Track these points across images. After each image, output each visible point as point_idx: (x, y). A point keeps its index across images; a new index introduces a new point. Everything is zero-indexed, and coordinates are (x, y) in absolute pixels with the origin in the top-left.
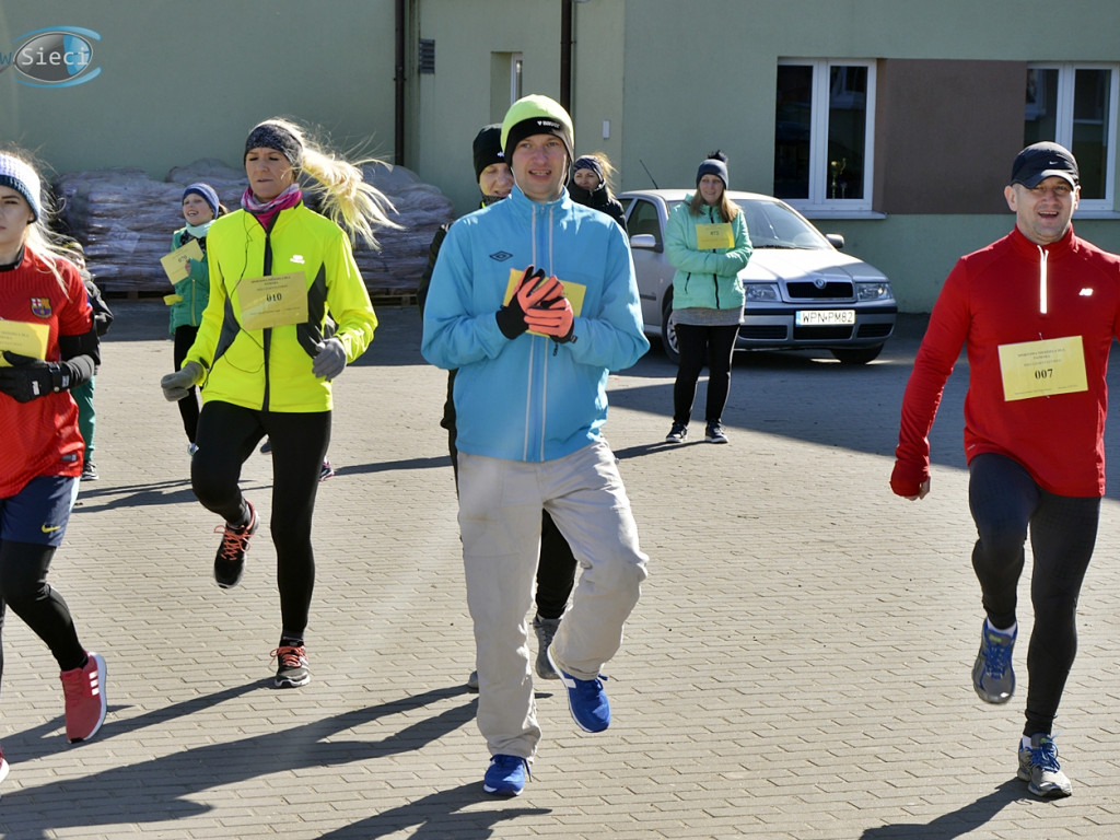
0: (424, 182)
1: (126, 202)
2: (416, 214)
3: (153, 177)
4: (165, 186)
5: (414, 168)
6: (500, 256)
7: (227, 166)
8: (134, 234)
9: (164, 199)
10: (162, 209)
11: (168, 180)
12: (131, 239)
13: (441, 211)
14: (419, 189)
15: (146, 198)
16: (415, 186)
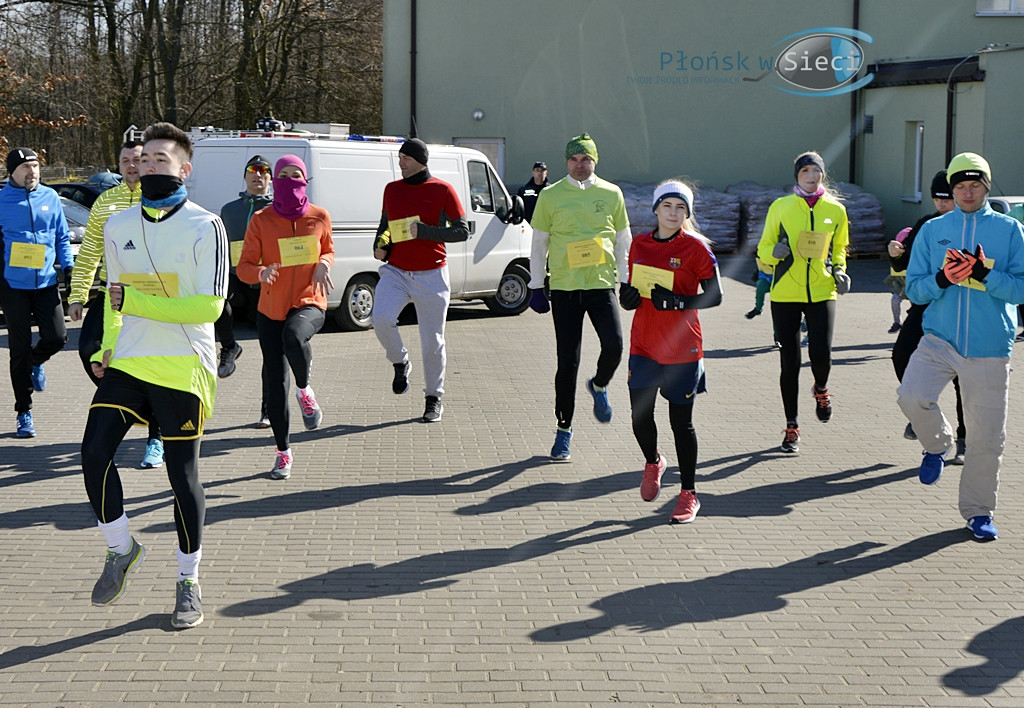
0: (866, 192)
1: (703, 204)
2: (861, 210)
3: (718, 191)
4: (724, 195)
5: (860, 184)
6: (944, 242)
7: (756, 184)
8: (708, 221)
9: (724, 202)
10: (723, 207)
11: (726, 192)
12: (706, 223)
13: (876, 209)
14: (864, 196)
15: (713, 201)
16: (860, 195)
